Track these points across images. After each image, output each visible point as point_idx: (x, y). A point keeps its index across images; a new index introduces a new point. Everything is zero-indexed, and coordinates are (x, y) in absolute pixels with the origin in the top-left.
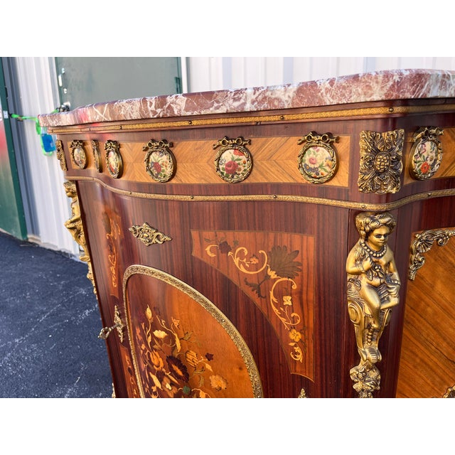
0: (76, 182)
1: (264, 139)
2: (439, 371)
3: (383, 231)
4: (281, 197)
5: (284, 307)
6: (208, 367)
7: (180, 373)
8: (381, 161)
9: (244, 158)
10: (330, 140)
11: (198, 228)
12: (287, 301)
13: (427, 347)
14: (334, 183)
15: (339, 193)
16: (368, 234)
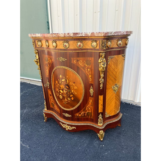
0: (38, 50)
1: (85, 41)
2: (113, 81)
3: (104, 55)
4: (88, 51)
5: (88, 71)
6: (74, 85)
7: (68, 87)
8: (103, 45)
9: (82, 44)
10: (96, 41)
11: (73, 57)
12: (89, 70)
13: (111, 76)
14: (97, 48)
15: (97, 50)
16: (102, 56)
